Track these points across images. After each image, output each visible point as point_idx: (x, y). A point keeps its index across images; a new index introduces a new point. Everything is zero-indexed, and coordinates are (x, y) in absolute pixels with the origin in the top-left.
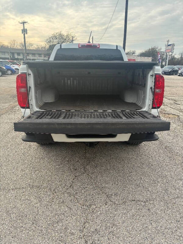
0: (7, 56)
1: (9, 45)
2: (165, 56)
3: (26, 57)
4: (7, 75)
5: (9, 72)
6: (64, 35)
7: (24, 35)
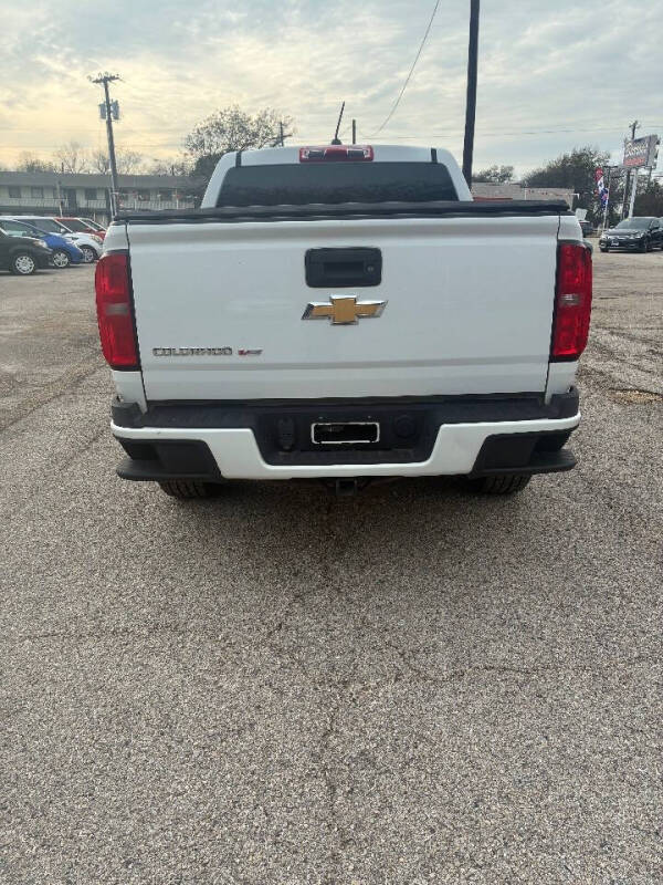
0: (50, 201)
1: (57, 164)
2: (622, 184)
3: (118, 204)
4: (54, 268)
5: (61, 258)
6: (249, 119)
7: (109, 123)
